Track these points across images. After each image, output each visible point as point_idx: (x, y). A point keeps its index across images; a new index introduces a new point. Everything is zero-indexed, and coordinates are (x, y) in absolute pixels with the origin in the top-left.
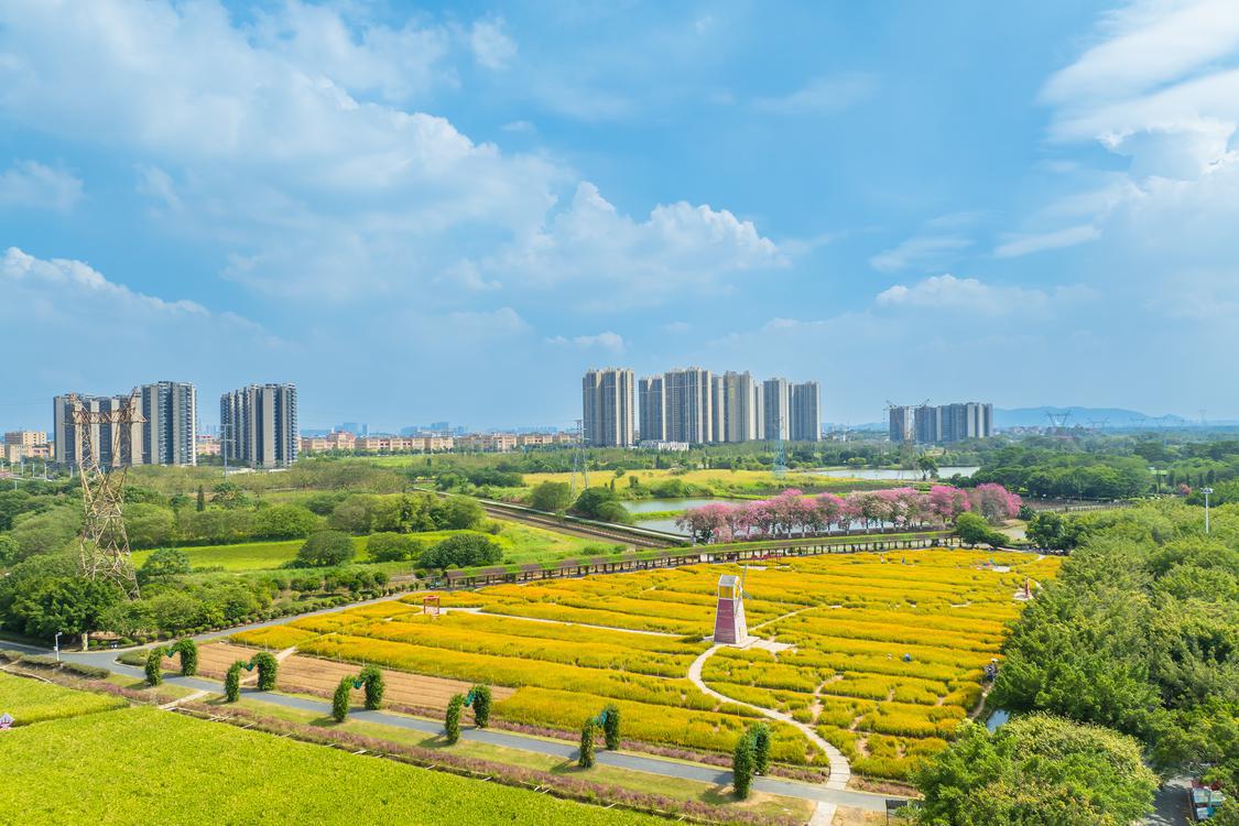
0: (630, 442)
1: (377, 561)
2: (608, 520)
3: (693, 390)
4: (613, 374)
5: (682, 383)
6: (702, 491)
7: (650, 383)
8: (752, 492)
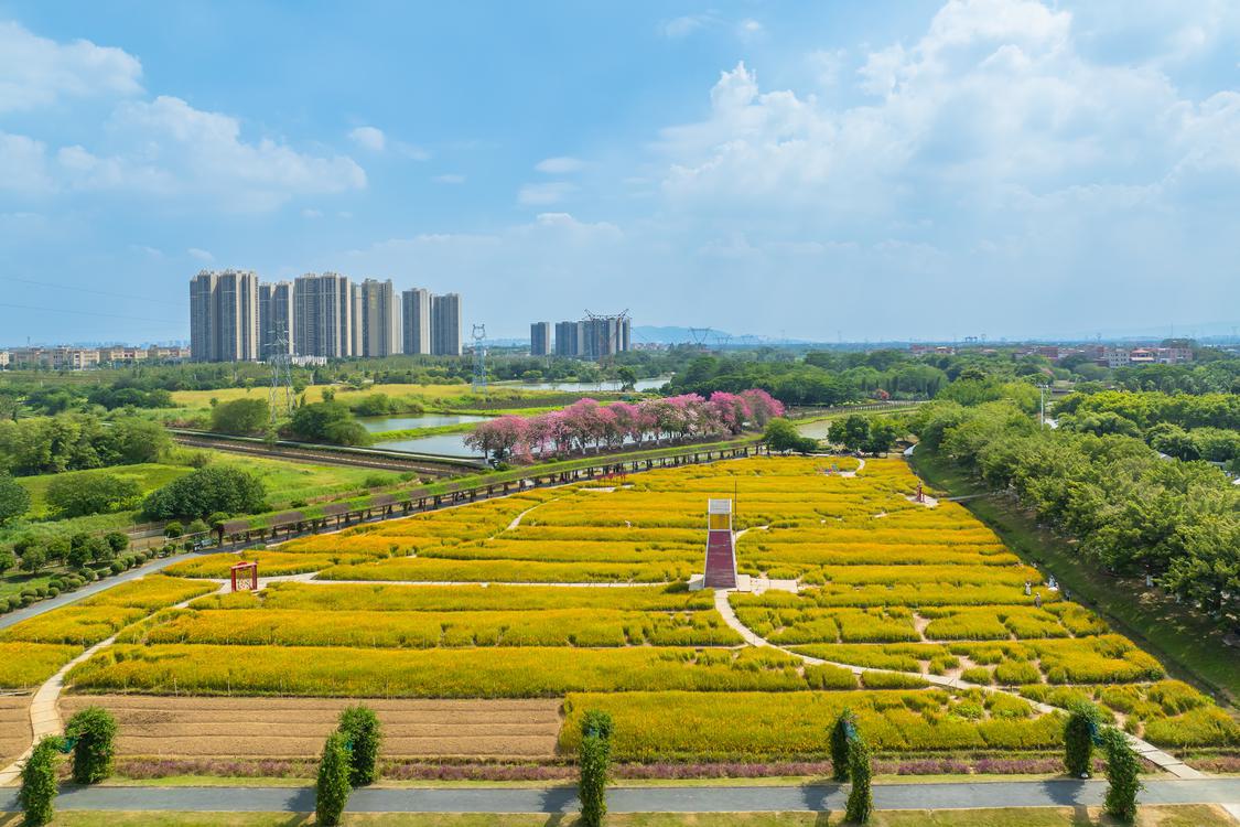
0: (254, 356)
1: (69, 516)
2: (341, 444)
3: (330, 298)
4: (233, 277)
5: (315, 290)
6: (410, 407)
7: (273, 289)
8: (459, 407)
